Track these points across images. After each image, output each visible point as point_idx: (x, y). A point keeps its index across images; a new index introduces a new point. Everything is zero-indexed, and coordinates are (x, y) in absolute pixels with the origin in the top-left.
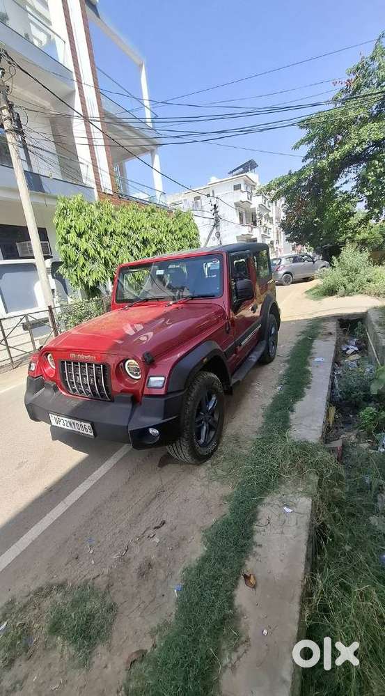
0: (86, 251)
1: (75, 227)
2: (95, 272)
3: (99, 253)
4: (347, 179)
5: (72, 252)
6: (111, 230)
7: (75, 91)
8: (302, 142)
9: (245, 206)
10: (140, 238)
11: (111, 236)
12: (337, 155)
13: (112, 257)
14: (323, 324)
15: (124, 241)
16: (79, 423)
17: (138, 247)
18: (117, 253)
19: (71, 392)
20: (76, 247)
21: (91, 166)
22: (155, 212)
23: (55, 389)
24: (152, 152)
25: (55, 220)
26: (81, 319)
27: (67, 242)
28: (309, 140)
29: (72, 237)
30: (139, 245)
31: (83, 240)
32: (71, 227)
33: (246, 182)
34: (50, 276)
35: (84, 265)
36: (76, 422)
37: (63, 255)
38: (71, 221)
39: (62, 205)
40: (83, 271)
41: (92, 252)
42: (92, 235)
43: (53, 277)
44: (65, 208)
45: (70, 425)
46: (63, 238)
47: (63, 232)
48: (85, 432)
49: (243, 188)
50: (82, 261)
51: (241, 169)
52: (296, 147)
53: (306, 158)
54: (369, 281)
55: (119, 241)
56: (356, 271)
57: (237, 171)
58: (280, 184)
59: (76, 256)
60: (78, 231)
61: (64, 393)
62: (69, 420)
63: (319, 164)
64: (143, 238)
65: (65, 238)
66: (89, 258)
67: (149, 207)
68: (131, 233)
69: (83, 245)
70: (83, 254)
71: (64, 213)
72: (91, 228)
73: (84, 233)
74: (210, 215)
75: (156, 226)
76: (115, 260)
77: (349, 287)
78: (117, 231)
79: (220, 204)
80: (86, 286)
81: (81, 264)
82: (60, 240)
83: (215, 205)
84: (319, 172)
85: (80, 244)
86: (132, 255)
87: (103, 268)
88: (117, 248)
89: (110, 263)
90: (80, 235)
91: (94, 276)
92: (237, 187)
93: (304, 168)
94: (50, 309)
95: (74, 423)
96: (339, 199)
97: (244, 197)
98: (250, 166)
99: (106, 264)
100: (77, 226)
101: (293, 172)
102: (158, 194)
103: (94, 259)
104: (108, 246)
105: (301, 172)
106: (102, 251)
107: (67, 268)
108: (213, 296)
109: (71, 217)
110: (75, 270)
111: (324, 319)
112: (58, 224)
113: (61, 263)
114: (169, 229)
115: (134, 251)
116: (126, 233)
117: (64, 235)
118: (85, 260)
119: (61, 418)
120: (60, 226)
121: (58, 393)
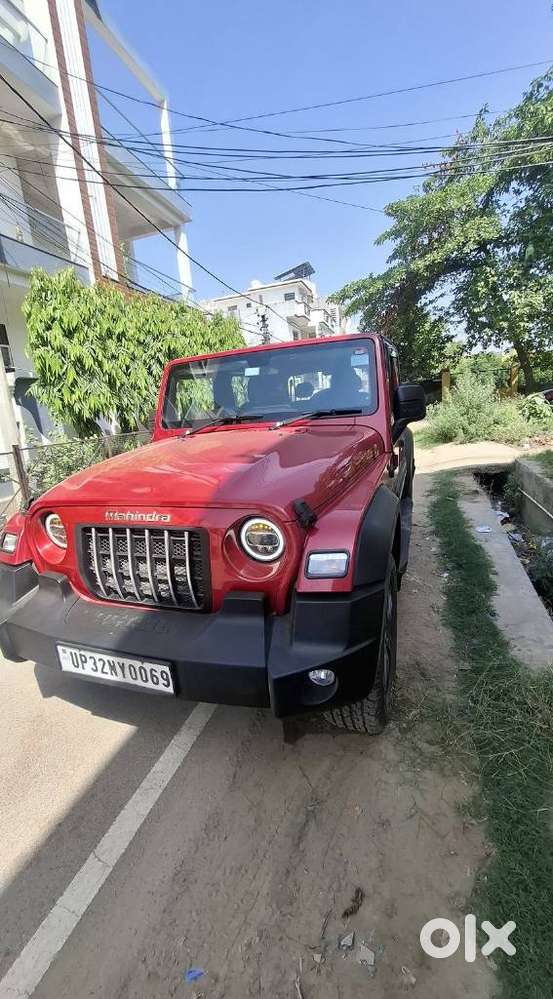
0: (79, 360)
1: (61, 320)
2: (94, 395)
3: (100, 365)
4: (443, 291)
5: (54, 362)
6: (119, 330)
7: (61, 115)
8: (387, 236)
9: (301, 322)
10: (165, 348)
11: (119, 340)
12: (436, 256)
13: (121, 373)
14: (455, 479)
15: (138, 352)
16: (137, 664)
17: (160, 363)
18: (128, 368)
19: (103, 593)
20: (63, 352)
21: (84, 230)
22: (185, 312)
23: (66, 590)
24: (176, 228)
25: (26, 308)
26: (70, 469)
27: (45, 343)
28: (396, 233)
29: (56, 336)
30: (162, 359)
31: (75, 340)
32: (53, 320)
33: (301, 291)
34: (13, 400)
35: (75, 383)
36: (127, 662)
37: (38, 364)
38: (55, 309)
39: (37, 284)
40: (73, 392)
41: (88, 362)
42: (91, 334)
43: (18, 403)
44: (42, 289)
45: (113, 668)
46: (39, 336)
47: (40, 327)
48: (150, 685)
49: (297, 297)
50: (72, 375)
51: (292, 275)
52: (378, 242)
53: (393, 257)
54: (496, 422)
55: (132, 349)
56: (479, 407)
57: (287, 277)
58: (357, 291)
59: (61, 368)
60: (65, 326)
61: (86, 598)
62: (111, 659)
63: (412, 266)
64: (169, 347)
65: (42, 337)
66: (84, 372)
67: (177, 305)
68: (149, 339)
69: (74, 349)
70: (74, 365)
71: (42, 295)
72: (88, 324)
73: (76, 330)
74: (256, 329)
75: (188, 333)
76: (124, 379)
77: (472, 429)
78: (128, 335)
79: (269, 315)
80: (79, 417)
81: (71, 380)
82: (33, 340)
83: (263, 317)
84: (413, 277)
85: (68, 346)
86: (150, 373)
87: (106, 389)
88: (128, 361)
89: (118, 384)
90: (69, 334)
91: (92, 401)
92: (289, 297)
93: (391, 270)
94: (17, 451)
95: (122, 667)
96: (432, 318)
97: (300, 310)
98: (304, 271)
99: (111, 384)
100: (65, 320)
101: (375, 276)
102: (185, 291)
103: (92, 374)
104: (113, 356)
105: (387, 276)
106: (105, 361)
107: (44, 386)
108: (356, 412)
109: (55, 303)
110: (59, 391)
111: (455, 473)
112: (29, 315)
113: (33, 380)
114: (207, 339)
115: (154, 367)
116: (142, 339)
117: (40, 331)
118: (78, 373)
119: (88, 654)
120: (33, 316)
121: (72, 597)
